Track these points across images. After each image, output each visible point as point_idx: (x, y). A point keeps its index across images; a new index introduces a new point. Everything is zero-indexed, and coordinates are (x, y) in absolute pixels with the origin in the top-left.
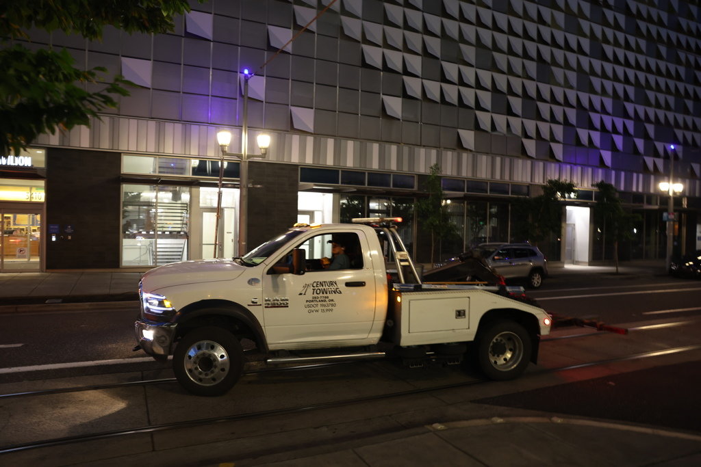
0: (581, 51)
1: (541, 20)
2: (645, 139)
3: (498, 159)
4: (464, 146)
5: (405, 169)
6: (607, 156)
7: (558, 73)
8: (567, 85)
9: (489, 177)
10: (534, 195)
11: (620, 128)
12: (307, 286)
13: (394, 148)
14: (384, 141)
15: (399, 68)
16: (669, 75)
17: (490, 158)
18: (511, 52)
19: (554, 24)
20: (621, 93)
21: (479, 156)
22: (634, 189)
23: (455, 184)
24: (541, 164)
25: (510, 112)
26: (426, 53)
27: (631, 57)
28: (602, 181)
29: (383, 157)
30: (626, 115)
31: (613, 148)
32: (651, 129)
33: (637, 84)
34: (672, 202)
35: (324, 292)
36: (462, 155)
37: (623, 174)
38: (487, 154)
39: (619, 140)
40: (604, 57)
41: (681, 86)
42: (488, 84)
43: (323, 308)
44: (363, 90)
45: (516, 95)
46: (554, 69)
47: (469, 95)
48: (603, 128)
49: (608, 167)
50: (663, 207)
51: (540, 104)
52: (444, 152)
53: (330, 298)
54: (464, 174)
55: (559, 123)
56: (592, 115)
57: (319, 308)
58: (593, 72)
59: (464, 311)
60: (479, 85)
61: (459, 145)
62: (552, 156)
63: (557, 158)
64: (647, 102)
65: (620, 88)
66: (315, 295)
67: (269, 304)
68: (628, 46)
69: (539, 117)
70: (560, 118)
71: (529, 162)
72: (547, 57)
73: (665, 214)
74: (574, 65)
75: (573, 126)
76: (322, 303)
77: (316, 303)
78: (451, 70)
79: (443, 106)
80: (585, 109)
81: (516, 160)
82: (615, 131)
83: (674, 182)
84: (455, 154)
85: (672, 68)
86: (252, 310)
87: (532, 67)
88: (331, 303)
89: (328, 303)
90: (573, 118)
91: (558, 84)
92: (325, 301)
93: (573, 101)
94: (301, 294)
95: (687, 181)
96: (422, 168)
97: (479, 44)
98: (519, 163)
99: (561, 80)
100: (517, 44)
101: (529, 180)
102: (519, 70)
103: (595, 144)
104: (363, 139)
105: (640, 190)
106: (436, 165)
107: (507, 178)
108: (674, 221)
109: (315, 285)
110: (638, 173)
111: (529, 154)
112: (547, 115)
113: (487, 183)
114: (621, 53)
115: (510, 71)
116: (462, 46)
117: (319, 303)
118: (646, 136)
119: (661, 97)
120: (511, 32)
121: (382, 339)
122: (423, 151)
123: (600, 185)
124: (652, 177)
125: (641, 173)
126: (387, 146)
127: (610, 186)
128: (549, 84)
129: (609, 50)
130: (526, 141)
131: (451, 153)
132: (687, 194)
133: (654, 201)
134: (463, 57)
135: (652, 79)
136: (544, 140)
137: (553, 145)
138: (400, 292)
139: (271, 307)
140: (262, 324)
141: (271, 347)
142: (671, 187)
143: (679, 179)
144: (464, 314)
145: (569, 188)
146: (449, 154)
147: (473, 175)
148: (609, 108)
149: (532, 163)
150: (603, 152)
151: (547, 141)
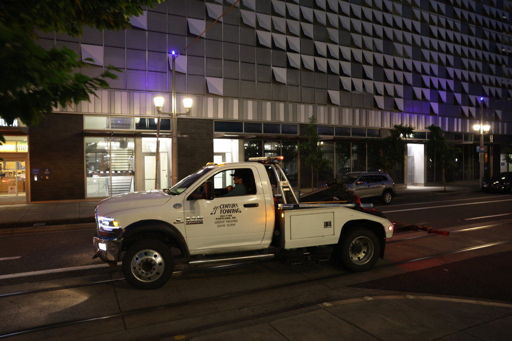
0: (414, 31)
1: (385, 9)
2: (461, 93)
3: (357, 111)
4: (333, 102)
5: (291, 120)
6: (435, 106)
7: (399, 47)
8: (405, 55)
9: (351, 124)
10: (384, 136)
11: (444, 86)
12: (215, 208)
13: (282, 105)
14: (275, 100)
15: (284, 47)
16: (477, 47)
17: (351, 110)
18: (364, 33)
19: (395, 12)
20: (444, 61)
21: (343, 109)
22: (455, 130)
23: (327, 130)
24: (388, 114)
25: (365, 77)
26: (303, 35)
27: (451, 34)
28: (433, 125)
29: (274, 112)
30: (448, 77)
31: (440, 101)
32: (466, 86)
33: (455, 54)
34: (482, 139)
35: (228, 211)
36: (331, 109)
37: (447, 119)
38: (349, 107)
39: (443, 95)
40: (431, 35)
41: (487, 54)
42: (349, 57)
43: (228, 223)
44: (258, 63)
45: (369, 64)
46: (396, 44)
47: (335, 65)
48: (432, 87)
49: (436, 115)
50: (476, 142)
51: (386, 70)
52: (318, 107)
53: (233, 216)
54: (333, 123)
55: (400, 84)
56: (424, 77)
57: (226, 223)
58: (423, 46)
59: (330, 222)
60: (342, 58)
61: (329, 102)
62: (396, 107)
63: (400, 109)
64: (463, 67)
65: (443, 57)
66: (222, 214)
67: (189, 222)
68: (448, 26)
69: (386, 80)
70: (401, 80)
71: (380, 113)
72: (390, 36)
73: (478, 148)
74: (410, 41)
75: (411, 85)
76: (227, 220)
77: (223, 220)
78: (321, 47)
79: (316, 73)
80: (418, 73)
81: (370, 111)
82: (440, 88)
83: (483, 124)
84: (326, 108)
85: (480, 41)
86: (177, 226)
87: (380, 43)
88: (234, 219)
89: (232, 219)
90: (410, 81)
91: (399, 56)
92: (229, 218)
93: (410, 67)
94: (212, 214)
95: (493, 123)
96: (302, 120)
97: (341, 27)
98: (373, 113)
99: (401, 52)
100: (369, 27)
101: (380, 126)
102: (370, 46)
103: (427, 98)
104: (260, 99)
105: (460, 130)
106: (313, 116)
107: (364, 124)
108: (484, 152)
109: (222, 207)
110: (458, 118)
111: (379, 107)
112: (391, 78)
113: (350, 128)
114: (443, 32)
115: (364, 47)
116: (329, 29)
117: (225, 220)
118: (463, 92)
119: (473, 63)
120: (364, 18)
121: (271, 244)
122: (303, 106)
123: (431, 128)
124: (468, 121)
125: (459, 118)
126: (277, 103)
127: (438, 128)
128: (392, 55)
129: (434, 29)
130: (377, 98)
132: (493, 132)
133: (469, 138)
134: (330, 37)
135: (466, 49)
136: (390, 96)
137: (397, 100)
138: (284, 210)
139: (191, 224)
140: (184, 236)
141: (192, 253)
142: (482, 128)
143: (487, 122)
144: (330, 225)
145: (409, 130)
146: (322, 108)
147: (340, 123)
148: (436, 71)
149: (382, 113)
150: (432, 104)
151: (392, 97)
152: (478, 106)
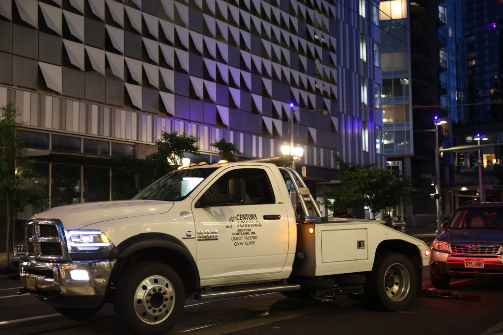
2: (262, 96)
3: (95, 108)
4: (49, 86)
6: (224, 112)
8: (178, 20)
9: (83, 131)
10: (141, 156)
11: (238, 82)
16: (283, 25)
17: (83, 105)
20: (237, 39)
21: (69, 102)
22: (253, 154)
23: (36, 138)
24: (149, 118)
25: (109, 46)
28: (221, 141)
30: (243, 66)
31: (231, 104)
32: (268, 84)
33: (253, 31)
36: (45, 99)
37: (242, 135)
38: (79, 99)
39: (236, 94)
41: (295, 39)
42: (80, 6)
45: (117, 25)
47: (53, 16)
48: (219, 80)
49: (225, 126)
51: (147, 41)
52: (18, 92)
54: (48, 125)
55: (170, 68)
56: (208, 61)
58: (206, 9)
60: (67, 5)
61: (41, 84)
62: (162, 108)
63: (168, 111)
64: (264, 54)
65: (236, 32)
69: (145, 57)
70: (171, 61)
71: (134, 115)
75: (186, 73)
79: (15, 26)
80: (200, 54)
81: (117, 111)
82: (232, 83)
83: (294, 145)
84: (35, 96)
90: (185, 64)
91: (168, 19)
93: (186, 43)
95: (306, 147)
98: (122, 115)
99: (171, 13)
101: (134, 138)
103: (211, 98)
110: (258, 135)
111: (134, 104)
112: (156, 58)
113: (80, 139)
118: (264, 94)
119: (278, 49)
123: (220, 146)
124: (272, 141)
125: (260, 135)
127: (229, 144)
128: (157, 16)
130: (130, 87)
131: (29, 93)
132: (306, 163)
135: (268, 26)
136: (151, 87)
137: (163, 94)
142: (293, 151)
143: (298, 145)
146: (27, 95)
147: (61, 128)
148: (225, 55)
149: (138, 115)
150: (220, 108)
151: (156, 89)
152: (285, 118)
